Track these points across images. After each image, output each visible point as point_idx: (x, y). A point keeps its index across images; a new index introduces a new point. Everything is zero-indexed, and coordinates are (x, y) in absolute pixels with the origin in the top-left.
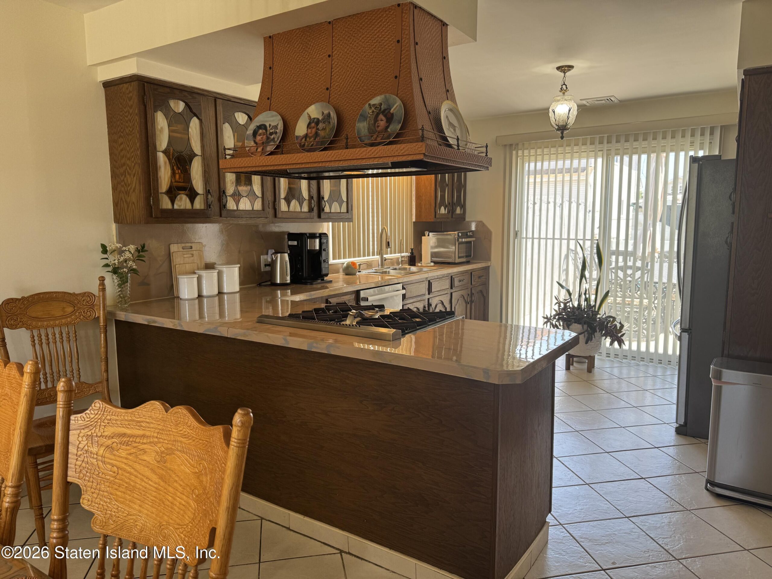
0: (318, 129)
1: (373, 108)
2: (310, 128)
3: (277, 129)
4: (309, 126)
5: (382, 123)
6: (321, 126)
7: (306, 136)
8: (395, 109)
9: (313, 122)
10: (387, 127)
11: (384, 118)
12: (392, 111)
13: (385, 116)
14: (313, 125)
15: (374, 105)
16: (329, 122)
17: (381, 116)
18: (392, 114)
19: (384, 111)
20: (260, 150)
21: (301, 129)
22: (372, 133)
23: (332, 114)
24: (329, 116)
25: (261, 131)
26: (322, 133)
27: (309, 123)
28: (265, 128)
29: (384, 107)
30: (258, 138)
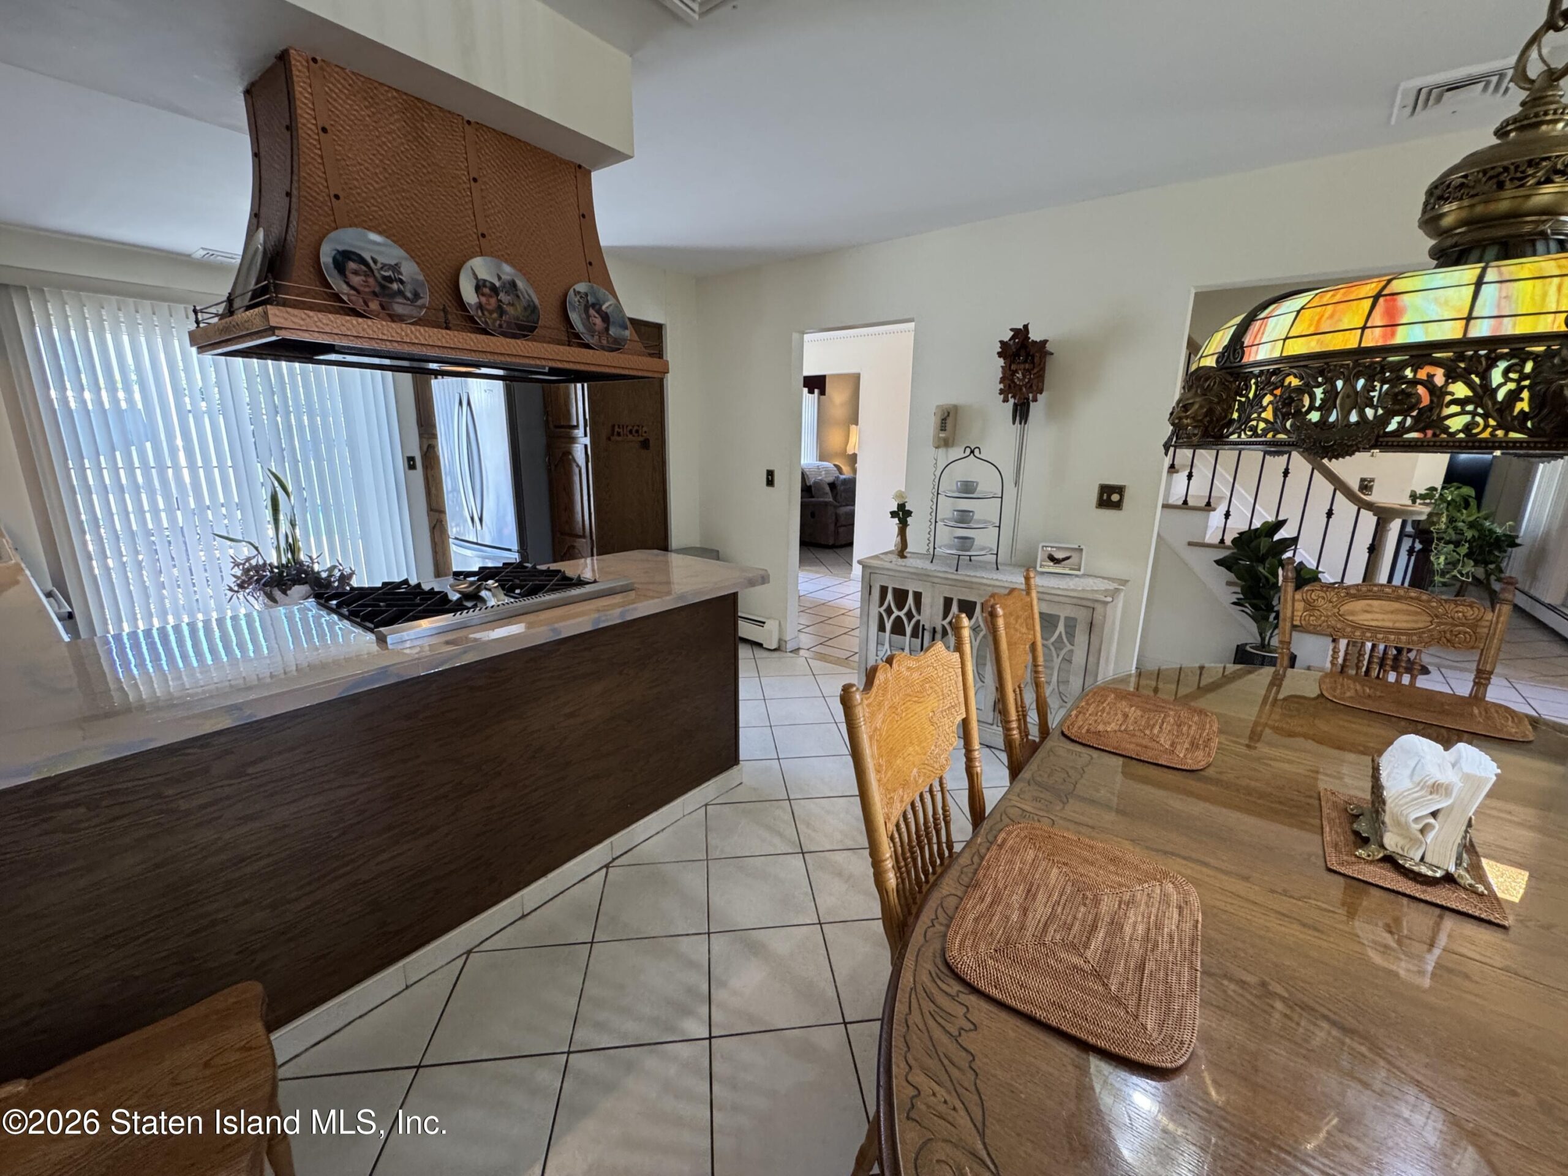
0: (500, 301)
1: (578, 297)
2: (483, 295)
3: (400, 273)
4: (478, 290)
5: (599, 322)
6: (502, 296)
7: (480, 306)
8: (607, 307)
9: (485, 286)
10: (607, 329)
11: (597, 315)
12: (604, 307)
13: (598, 312)
14: (486, 291)
15: (579, 293)
16: (518, 296)
17: (592, 312)
18: (606, 313)
19: (593, 305)
20: (374, 305)
21: (469, 295)
22: (591, 330)
23: (520, 284)
24: (513, 284)
25: (352, 265)
26: (510, 310)
27: (480, 286)
28: (362, 261)
29: (591, 299)
30: (356, 280)
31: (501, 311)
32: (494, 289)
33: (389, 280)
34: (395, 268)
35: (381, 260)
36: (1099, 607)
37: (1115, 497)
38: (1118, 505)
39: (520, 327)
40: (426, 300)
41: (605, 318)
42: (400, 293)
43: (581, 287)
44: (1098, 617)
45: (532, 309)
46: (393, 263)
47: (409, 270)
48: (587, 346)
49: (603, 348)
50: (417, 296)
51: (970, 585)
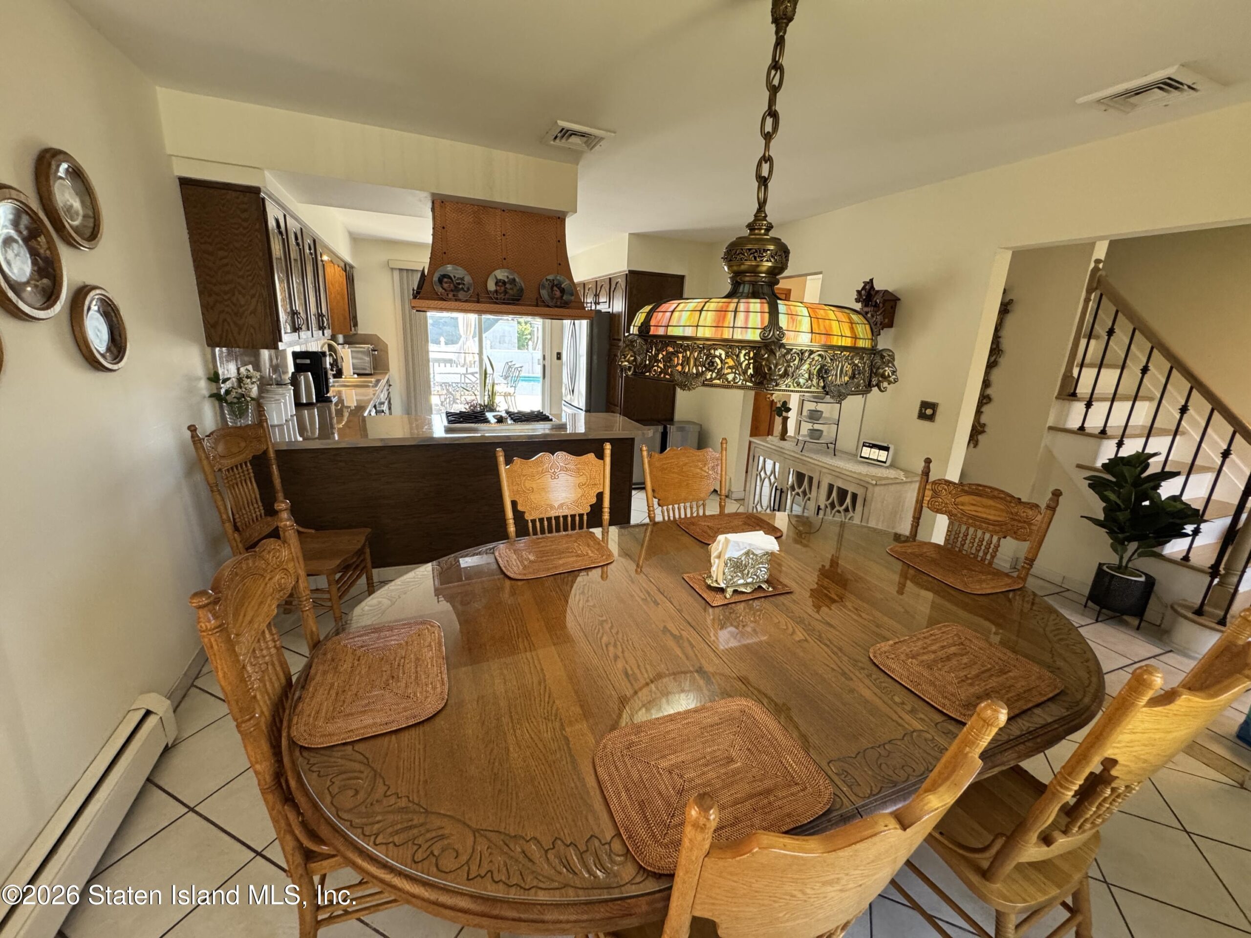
0: (506, 288)
1: (548, 282)
2: (498, 286)
3: (464, 281)
4: (496, 284)
5: (558, 293)
6: (508, 286)
7: (496, 291)
8: (565, 285)
9: (500, 282)
10: (562, 297)
11: (558, 290)
12: (562, 286)
14: (500, 284)
15: (549, 280)
16: (515, 285)
17: (555, 288)
18: (563, 289)
19: (556, 286)
20: (450, 296)
21: (491, 286)
22: (552, 298)
23: (517, 280)
24: (514, 280)
25: (445, 280)
26: (510, 292)
27: (498, 282)
28: (450, 277)
29: (556, 282)
30: (445, 286)
31: (506, 292)
32: (504, 283)
33: (459, 284)
34: (462, 279)
35: (457, 276)
36: (870, 488)
37: (929, 412)
38: (931, 418)
39: (513, 300)
40: (471, 291)
41: (563, 291)
42: (462, 289)
43: (550, 277)
44: (869, 495)
45: (521, 290)
46: (461, 276)
47: (468, 279)
48: (548, 306)
49: (556, 307)
50: (468, 289)
51: (804, 463)
